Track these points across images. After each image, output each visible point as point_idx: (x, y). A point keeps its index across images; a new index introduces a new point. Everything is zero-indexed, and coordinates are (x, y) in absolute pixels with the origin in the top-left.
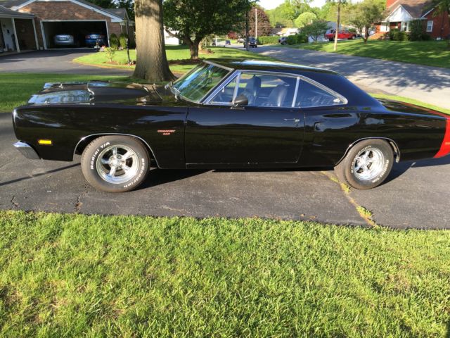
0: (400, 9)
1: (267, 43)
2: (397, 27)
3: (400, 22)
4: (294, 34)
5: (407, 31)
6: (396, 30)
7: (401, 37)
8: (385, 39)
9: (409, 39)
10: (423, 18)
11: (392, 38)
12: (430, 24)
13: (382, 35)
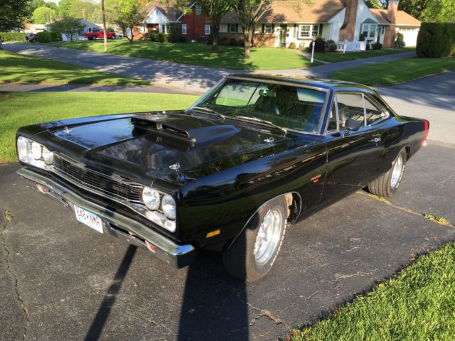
0: (155, 12)
1: (10, 40)
2: (155, 29)
3: (158, 24)
4: (42, 31)
5: (166, 33)
6: (155, 31)
7: (161, 38)
8: (145, 40)
9: (169, 41)
10: (177, 21)
11: (153, 40)
12: (185, 27)
13: (142, 36)
